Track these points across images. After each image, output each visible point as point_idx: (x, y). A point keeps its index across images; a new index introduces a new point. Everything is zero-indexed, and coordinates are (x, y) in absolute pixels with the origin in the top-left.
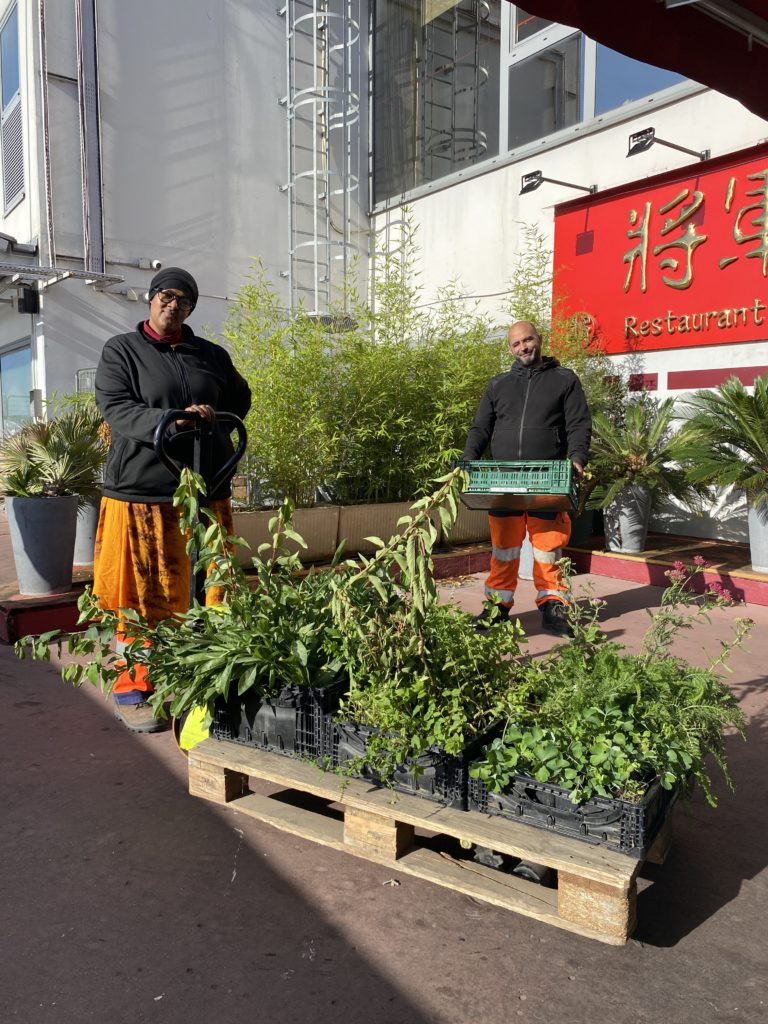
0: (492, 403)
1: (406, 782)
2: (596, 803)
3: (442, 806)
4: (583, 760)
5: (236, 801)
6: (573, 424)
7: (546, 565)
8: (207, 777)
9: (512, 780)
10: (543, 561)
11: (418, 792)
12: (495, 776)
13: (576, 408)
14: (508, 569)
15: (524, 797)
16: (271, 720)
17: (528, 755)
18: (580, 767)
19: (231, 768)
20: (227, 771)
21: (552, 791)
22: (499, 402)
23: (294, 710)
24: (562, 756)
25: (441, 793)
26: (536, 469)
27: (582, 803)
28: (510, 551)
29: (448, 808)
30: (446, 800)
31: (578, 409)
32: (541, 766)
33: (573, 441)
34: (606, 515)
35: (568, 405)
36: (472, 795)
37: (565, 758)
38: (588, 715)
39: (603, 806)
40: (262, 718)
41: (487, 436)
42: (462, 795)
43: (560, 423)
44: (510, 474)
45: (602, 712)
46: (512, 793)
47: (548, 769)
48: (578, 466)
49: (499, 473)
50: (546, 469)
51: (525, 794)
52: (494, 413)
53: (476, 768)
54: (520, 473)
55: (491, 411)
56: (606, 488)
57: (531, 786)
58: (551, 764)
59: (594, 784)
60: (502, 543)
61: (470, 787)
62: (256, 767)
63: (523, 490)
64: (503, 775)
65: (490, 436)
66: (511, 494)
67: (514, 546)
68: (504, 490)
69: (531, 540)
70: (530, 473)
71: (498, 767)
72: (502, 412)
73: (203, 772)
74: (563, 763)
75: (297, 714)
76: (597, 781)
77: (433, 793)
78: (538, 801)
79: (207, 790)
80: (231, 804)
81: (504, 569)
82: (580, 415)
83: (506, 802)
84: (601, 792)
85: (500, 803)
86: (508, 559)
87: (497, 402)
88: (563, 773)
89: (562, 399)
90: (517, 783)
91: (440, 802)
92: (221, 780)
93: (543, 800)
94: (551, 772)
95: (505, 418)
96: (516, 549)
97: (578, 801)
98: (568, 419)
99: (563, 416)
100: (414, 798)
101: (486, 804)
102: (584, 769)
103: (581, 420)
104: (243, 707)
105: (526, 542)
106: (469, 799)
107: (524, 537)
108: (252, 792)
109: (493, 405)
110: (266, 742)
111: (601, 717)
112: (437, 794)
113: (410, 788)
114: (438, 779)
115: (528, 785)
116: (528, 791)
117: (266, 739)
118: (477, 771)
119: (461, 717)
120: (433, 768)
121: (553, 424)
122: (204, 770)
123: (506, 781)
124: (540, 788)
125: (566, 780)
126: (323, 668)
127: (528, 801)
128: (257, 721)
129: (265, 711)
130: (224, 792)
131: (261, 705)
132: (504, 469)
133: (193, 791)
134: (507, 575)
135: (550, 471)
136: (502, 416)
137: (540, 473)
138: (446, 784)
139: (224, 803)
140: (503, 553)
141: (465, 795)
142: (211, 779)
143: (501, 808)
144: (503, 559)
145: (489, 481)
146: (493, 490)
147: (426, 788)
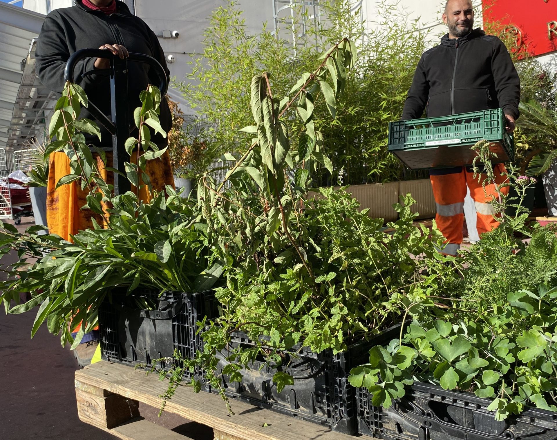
0: (424, 73)
1: (284, 399)
2: (532, 420)
3: (327, 429)
4: (510, 359)
5: (119, 428)
6: (502, 82)
7: (488, 216)
8: (90, 400)
9: (409, 390)
10: (485, 213)
11: (298, 411)
12: (383, 385)
13: (503, 69)
14: (451, 224)
15: (429, 415)
16: (151, 335)
17: (428, 353)
18: (506, 369)
19: (109, 389)
20: (106, 393)
21: (467, 404)
22: (430, 71)
23: (170, 322)
24: (477, 353)
25: (324, 412)
26: (468, 121)
27: (511, 420)
28: (452, 206)
29: (333, 431)
30: (330, 420)
31: (506, 69)
32: (447, 367)
33: (502, 98)
34: (546, 185)
35: (495, 66)
36: (362, 413)
37: (482, 356)
38: (514, 300)
39: (545, 424)
40: (143, 334)
41: (421, 103)
42: (349, 414)
43: (490, 82)
44: (443, 128)
45: (534, 296)
46: (412, 409)
47: (457, 371)
48: (509, 117)
49: (433, 128)
50: (477, 120)
51: (429, 411)
52: (427, 82)
53: (357, 373)
54: (453, 127)
55: (424, 81)
56: (543, 157)
57: (437, 399)
58: (462, 365)
59: (529, 393)
60: (443, 199)
61: (359, 404)
62: (132, 388)
63: (457, 141)
64: (397, 384)
65: (425, 103)
66: (446, 146)
67: (455, 201)
68: (438, 143)
69: (473, 195)
70: (463, 125)
71: (388, 372)
72: (434, 79)
73: (87, 395)
74: (479, 362)
75: (174, 326)
76: (533, 387)
77: (315, 412)
78: (451, 421)
79: (92, 416)
80: (113, 432)
81: (448, 223)
82: (507, 74)
83: (406, 422)
84: (541, 403)
85: (398, 425)
86: (451, 214)
87: (428, 71)
88: (479, 377)
89: (489, 62)
90: (417, 395)
91: (323, 423)
92: (101, 403)
93: (456, 418)
94: (462, 375)
95: (437, 84)
96: (459, 204)
97: (504, 417)
98: (496, 79)
99: (492, 77)
100: (294, 420)
101: (381, 426)
102: (511, 372)
103: (509, 78)
104: (127, 323)
105: (468, 198)
106: (359, 418)
107: (465, 194)
108: (143, 418)
109: (425, 74)
110: (149, 361)
111: (534, 303)
112: (320, 414)
113: (289, 407)
114: (318, 393)
115: (432, 396)
116: (432, 404)
117: (148, 357)
118: (360, 377)
119: (341, 309)
120: (312, 379)
121: (482, 84)
122: (87, 392)
123: (400, 393)
124: (448, 401)
125: (484, 387)
126: (203, 273)
127: (435, 419)
128: (140, 338)
129: (146, 326)
130: (105, 417)
131: (142, 319)
132: (437, 124)
133: (82, 417)
134: (452, 229)
135: (482, 120)
136: (434, 83)
137: (472, 124)
138: (328, 399)
139: (106, 430)
140: (445, 208)
141: (353, 412)
142: (94, 403)
143: (400, 431)
144: (446, 214)
145: (423, 137)
146: (428, 144)
147: (306, 406)
